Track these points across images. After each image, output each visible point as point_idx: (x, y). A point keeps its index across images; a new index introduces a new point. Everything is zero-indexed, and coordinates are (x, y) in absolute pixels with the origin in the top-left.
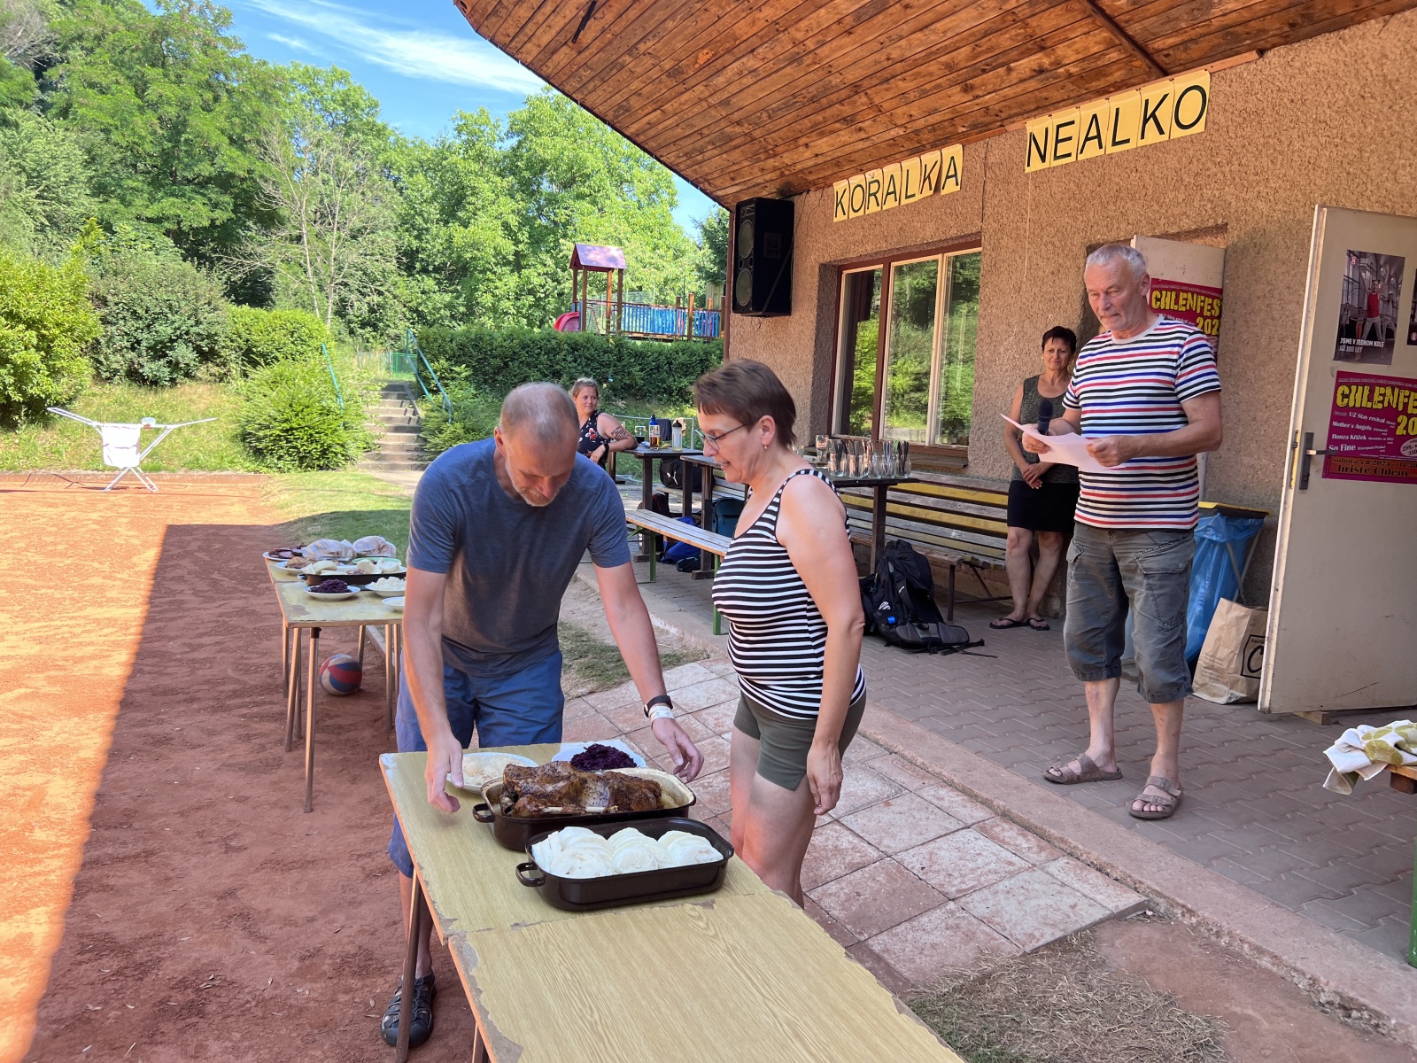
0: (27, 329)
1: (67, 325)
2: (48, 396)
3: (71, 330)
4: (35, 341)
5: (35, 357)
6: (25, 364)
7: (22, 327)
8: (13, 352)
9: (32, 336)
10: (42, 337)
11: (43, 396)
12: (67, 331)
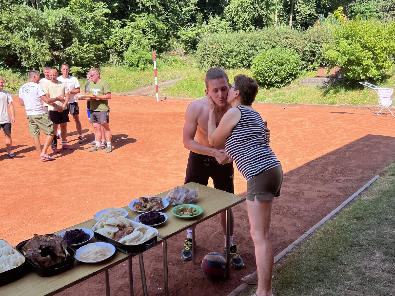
0: (369, 51)
1: (384, 48)
2: (375, 77)
3: (386, 50)
4: (372, 56)
5: (370, 62)
6: (367, 65)
7: (367, 51)
8: (363, 60)
9: (370, 54)
10: (374, 54)
11: (373, 77)
12: (384, 50)
